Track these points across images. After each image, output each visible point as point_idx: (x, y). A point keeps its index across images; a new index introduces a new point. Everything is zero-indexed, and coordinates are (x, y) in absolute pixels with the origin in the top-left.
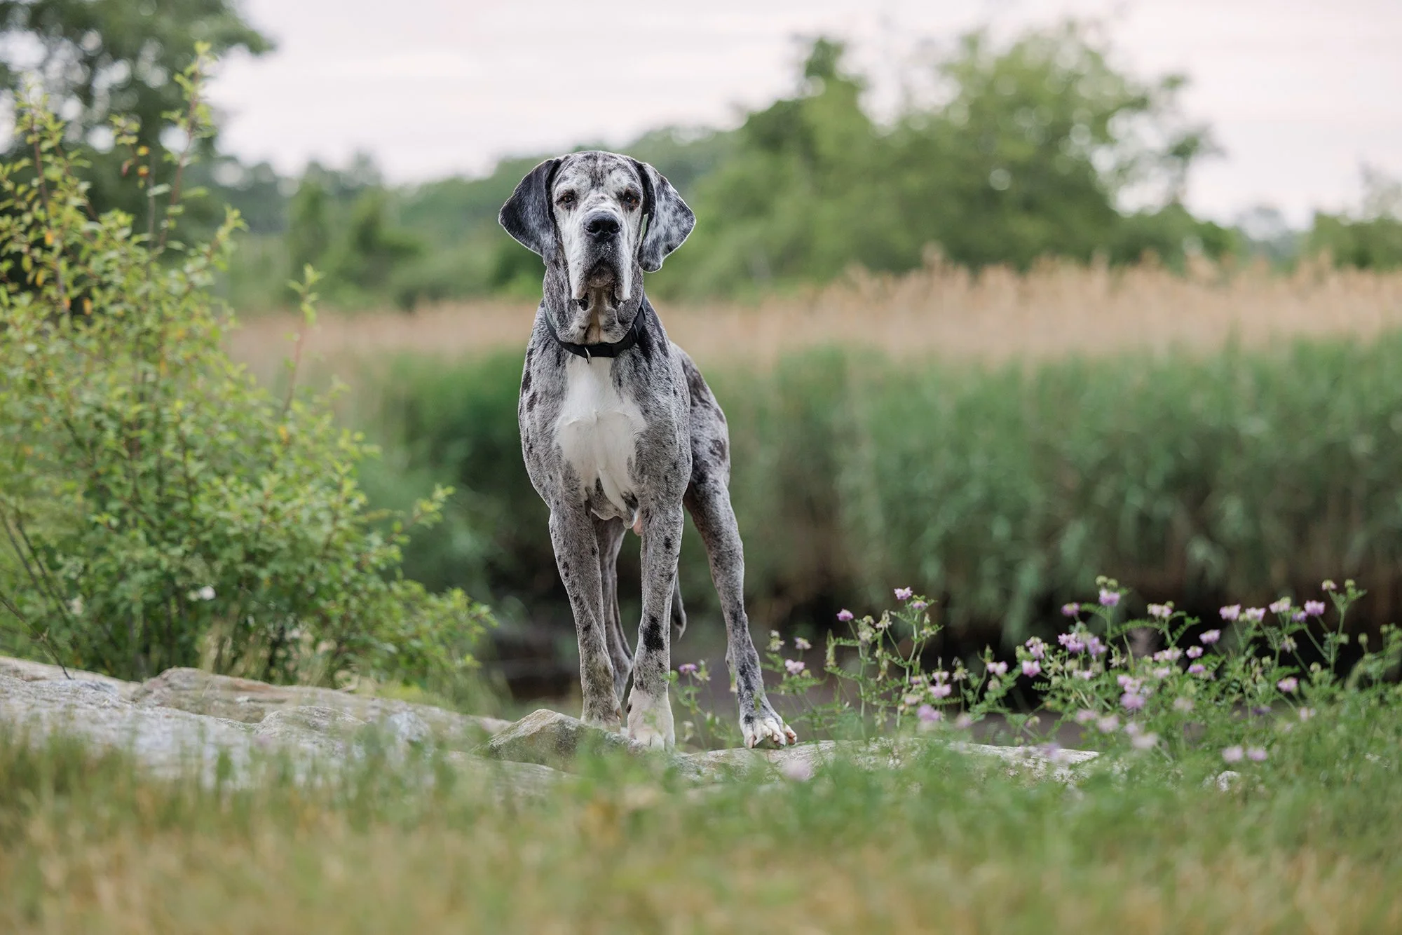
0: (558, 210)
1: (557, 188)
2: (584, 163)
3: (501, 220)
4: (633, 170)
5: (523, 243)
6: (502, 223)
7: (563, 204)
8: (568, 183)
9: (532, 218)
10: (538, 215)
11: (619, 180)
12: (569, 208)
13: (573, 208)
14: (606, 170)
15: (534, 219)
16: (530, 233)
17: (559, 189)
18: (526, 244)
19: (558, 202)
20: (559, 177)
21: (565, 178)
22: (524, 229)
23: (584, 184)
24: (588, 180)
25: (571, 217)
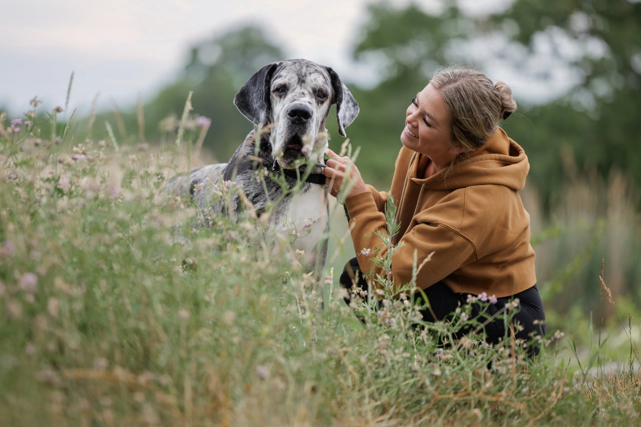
0: (274, 97)
1: (275, 82)
2: (293, 66)
3: (235, 102)
4: (326, 74)
5: (248, 117)
6: (236, 104)
7: (276, 93)
8: (282, 79)
9: (255, 101)
10: (259, 100)
11: (315, 80)
12: (281, 97)
13: (283, 97)
14: (308, 72)
15: (257, 102)
16: (253, 111)
17: (276, 83)
18: (250, 119)
19: (274, 91)
20: (276, 76)
21: (280, 76)
22: (250, 109)
23: (293, 80)
24: (295, 77)
25: (281, 103)
